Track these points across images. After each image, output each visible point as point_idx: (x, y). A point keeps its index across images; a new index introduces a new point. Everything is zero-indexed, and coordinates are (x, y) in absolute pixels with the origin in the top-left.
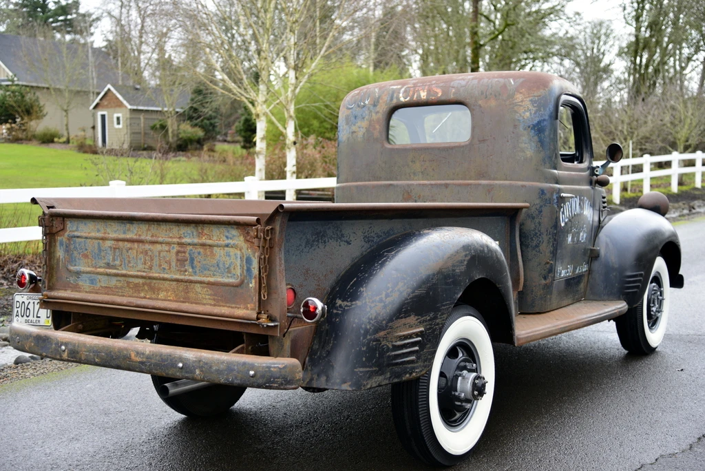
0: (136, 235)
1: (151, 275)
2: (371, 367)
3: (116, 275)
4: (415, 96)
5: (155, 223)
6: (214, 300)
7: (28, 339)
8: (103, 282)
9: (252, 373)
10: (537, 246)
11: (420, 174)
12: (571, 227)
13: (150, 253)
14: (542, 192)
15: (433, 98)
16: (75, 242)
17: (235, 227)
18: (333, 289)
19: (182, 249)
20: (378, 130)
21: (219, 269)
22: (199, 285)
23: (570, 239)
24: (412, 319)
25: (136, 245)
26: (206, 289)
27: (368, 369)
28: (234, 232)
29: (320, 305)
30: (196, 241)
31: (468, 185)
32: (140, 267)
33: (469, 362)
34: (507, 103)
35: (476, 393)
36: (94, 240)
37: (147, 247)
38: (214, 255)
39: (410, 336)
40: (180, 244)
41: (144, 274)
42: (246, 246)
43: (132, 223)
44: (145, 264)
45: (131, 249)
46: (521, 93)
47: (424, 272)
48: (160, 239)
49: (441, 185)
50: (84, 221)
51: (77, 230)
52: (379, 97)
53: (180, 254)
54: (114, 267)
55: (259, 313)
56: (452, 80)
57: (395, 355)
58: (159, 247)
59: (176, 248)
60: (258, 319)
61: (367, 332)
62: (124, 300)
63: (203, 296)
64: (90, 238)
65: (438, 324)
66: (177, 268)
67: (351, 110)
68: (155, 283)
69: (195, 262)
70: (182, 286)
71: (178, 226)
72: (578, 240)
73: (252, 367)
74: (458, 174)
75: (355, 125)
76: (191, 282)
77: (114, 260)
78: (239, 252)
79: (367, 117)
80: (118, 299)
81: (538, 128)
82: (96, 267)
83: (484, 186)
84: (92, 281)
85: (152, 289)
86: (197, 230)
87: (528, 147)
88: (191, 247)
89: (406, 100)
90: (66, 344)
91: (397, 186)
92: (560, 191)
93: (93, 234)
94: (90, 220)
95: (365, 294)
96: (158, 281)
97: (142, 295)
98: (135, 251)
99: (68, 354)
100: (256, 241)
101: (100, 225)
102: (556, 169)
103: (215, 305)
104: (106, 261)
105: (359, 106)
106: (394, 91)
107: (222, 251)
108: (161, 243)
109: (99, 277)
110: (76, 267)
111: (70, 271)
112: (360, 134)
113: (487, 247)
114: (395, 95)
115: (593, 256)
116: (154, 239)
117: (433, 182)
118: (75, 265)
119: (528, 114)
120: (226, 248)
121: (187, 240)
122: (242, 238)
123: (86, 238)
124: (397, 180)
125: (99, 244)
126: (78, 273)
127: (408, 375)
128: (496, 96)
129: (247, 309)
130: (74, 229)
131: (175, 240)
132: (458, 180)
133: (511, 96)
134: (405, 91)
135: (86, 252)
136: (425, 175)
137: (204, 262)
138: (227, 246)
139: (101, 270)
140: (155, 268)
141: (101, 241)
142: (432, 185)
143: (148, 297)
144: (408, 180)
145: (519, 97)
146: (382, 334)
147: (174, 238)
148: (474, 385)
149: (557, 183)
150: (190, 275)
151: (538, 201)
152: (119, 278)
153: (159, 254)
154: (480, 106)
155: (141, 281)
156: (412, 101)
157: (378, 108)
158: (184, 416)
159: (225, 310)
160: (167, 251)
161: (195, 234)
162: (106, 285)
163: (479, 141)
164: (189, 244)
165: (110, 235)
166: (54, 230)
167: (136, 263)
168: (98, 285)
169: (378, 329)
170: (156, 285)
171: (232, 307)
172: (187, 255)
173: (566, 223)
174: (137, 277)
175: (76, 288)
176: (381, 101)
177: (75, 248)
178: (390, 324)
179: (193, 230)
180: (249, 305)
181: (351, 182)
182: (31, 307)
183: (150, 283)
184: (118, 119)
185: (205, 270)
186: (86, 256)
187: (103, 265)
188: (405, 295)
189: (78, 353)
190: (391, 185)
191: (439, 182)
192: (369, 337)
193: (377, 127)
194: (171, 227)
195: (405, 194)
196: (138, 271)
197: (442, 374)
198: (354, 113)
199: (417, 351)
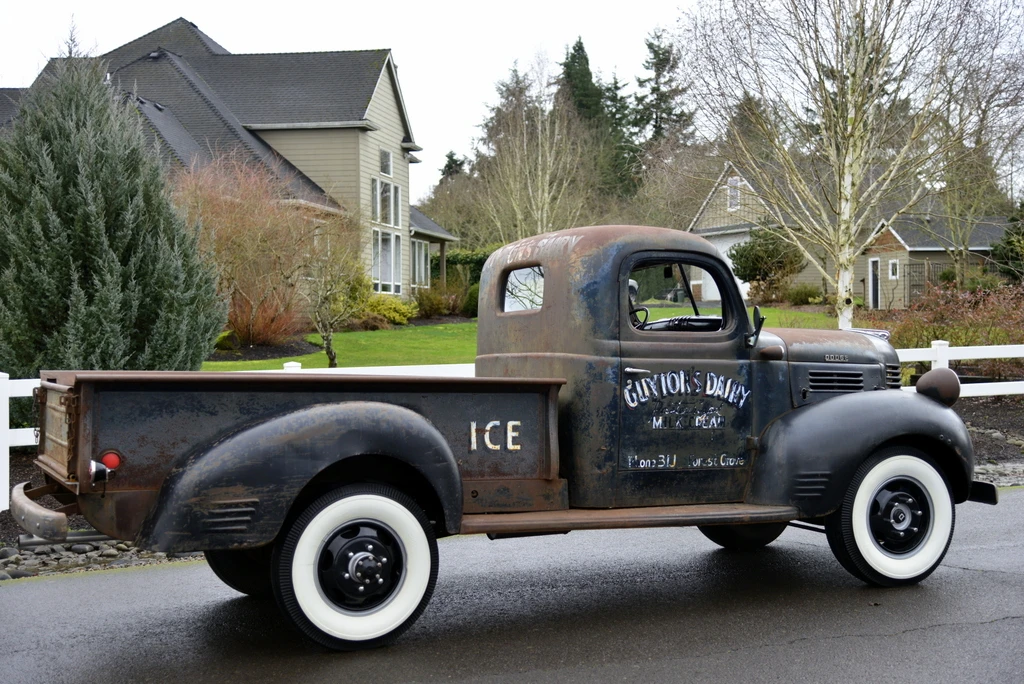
2: (182, 531)
4: (516, 258)
9: (38, 524)
10: (586, 429)
12: (661, 409)
14: (590, 366)
15: (524, 259)
20: (494, 296)
23: (658, 423)
24: (240, 489)
27: (178, 533)
31: (539, 357)
34: (565, 264)
39: (237, 505)
46: (577, 252)
47: (265, 444)
49: (524, 357)
57: (213, 522)
61: (179, 497)
65: (283, 497)
72: (689, 425)
73: (39, 519)
74: (534, 346)
81: (588, 292)
83: (548, 358)
87: (578, 314)
91: (502, 358)
112: (485, 301)
114: (506, 257)
115: (756, 449)
117: (520, 354)
119: (578, 276)
123: (50, 408)
124: (501, 352)
127: (236, 544)
132: (534, 352)
134: (512, 253)
136: (516, 346)
142: (519, 357)
144: (507, 352)
146: (194, 500)
149: (618, 355)
151: (585, 377)
154: (549, 268)
156: (513, 263)
163: (547, 308)
173: (643, 404)
177: (48, 416)
178: (205, 491)
184: (894, 265)
188: (229, 464)
190: (497, 358)
191: (523, 354)
192: (180, 502)
193: (493, 292)
195: (505, 368)
199: (247, 521)
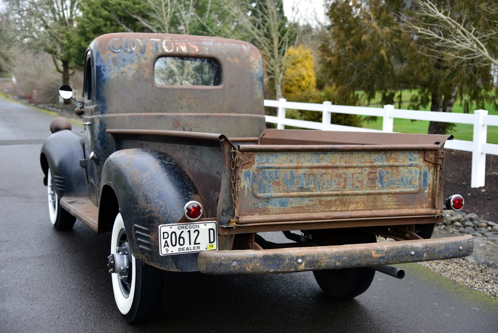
0: (330, 162)
1: (345, 192)
3: (310, 196)
4: (177, 49)
5: (349, 153)
6: (397, 205)
7: (250, 261)
8: (295, 203)
9: (461, 248)
11: (186, 108)
13: (344, 176)
15: (193, 52)
16: (264, 173)
17: (417, 152)
19: (374, 171)
20: (148, 72)
21: (403, 182)
22: (385, 196)
25: (330, 171)
26: (391, 198)
28: (416, 156)
30: (386, 163)
31: (223, 116)
32: (334, 187)
34: (246, 62)
36: (286, 169)
37: (341, 171)
38: (399, 173)
40: (372, 167)
41: (339, 192)
42: (424, 164)
43: (325, 154)
44: (339, 184)
45: (326, 174)
46: (253, 56)
48: (354, 164)
49: (203, 116)
50: (275, 154)
51: (267, 162)
52: (144, 46)
53: (371, 175)
54: (309, 190)
58: (352, 170)
59: (368, 170)
63: (389, 203)
64: (284, 168)
66: (369, 185)
67: (118, 54)
68: (346, 199)
69: (384, 179)
70: (371, 198)
71: (369, 153)
73: (460, 244)
74: (215, 109)
75: (124, 66)
76: (380, 194)
77: (308, 184)
78: (418, 170)
79: (136, 61)
80: (315, 215)
82: (288, 192)
83: (234, 117)
84: (282, 204)
85: (343, 203)
86: (386, 156)
88: (381, 169)
89: (171, 51)
90: (303, 258)
91: (168, 116)
94: (281, 153)
96: (350, 197)
97: (334, 209)
98: (329, 176)
99: (305, 265)
103: (397, 209)
104: (299, 186)
105: (126, 51)
106: (156, 43)
107: (406, 170)
108: (354, 167)
109: (291, 199)
110: (265, 194)
111: (259, 198)
112: (130, 74)
114: (159, 46)
116: (348, 165)
117: (197, 114)
118: (264, 192)
119: (258, 70)
120: (409, 168)
121: (377, 163)
122: (421, 160)
123: (279, 168)
124: (166, 112)
125: (292, 172)
126: (268, 199)
128: (238, 56)
129: (423, 208)
130: (264, 160)
131: (368, 164)
132: (215, 113)
133: (247, 57)
135: (277, 180)
136: (190, 108)
137: (391, 179)
138: (411, 166)
139: (295, 194)
140: (349, 187)
141: (294, 170)
142: (196, 116)
143: (338, 210)
144: (176, 112)
145: (252, 58)
147: (366, 163)
150: (379, 189)
152: (312, 198)
153: (353, 175)
155: (333, 198)
156: (175, 53)
157: (146, 55)
159: (410, 211)
160: (360, 173)
161: (384, 158)
162: (296, 206)
163: (230, 86)
164: (380, 167)
165: (304, 164)
166: (240, 163)
167: (331, 185)
168: (289, 206)
170: (348, 200)
171: (411, 208)
172: (378, 175)
174: (331, 195)
175: (264, 211)
176: (147, 50)
177: (265, 178)
179: (382, 156)
180: (424, 205)
181: (122, 113)
182: (185, 235)
183: (342, 199)
185: (392, 184)
186: (277, 184)
187: (295, 189)
190: (162, 116)
191: (202, 114)
193: (147, 70)
194: (363, 155)
195: (175, 123)
196: (331, 191)
198: (122, 56)
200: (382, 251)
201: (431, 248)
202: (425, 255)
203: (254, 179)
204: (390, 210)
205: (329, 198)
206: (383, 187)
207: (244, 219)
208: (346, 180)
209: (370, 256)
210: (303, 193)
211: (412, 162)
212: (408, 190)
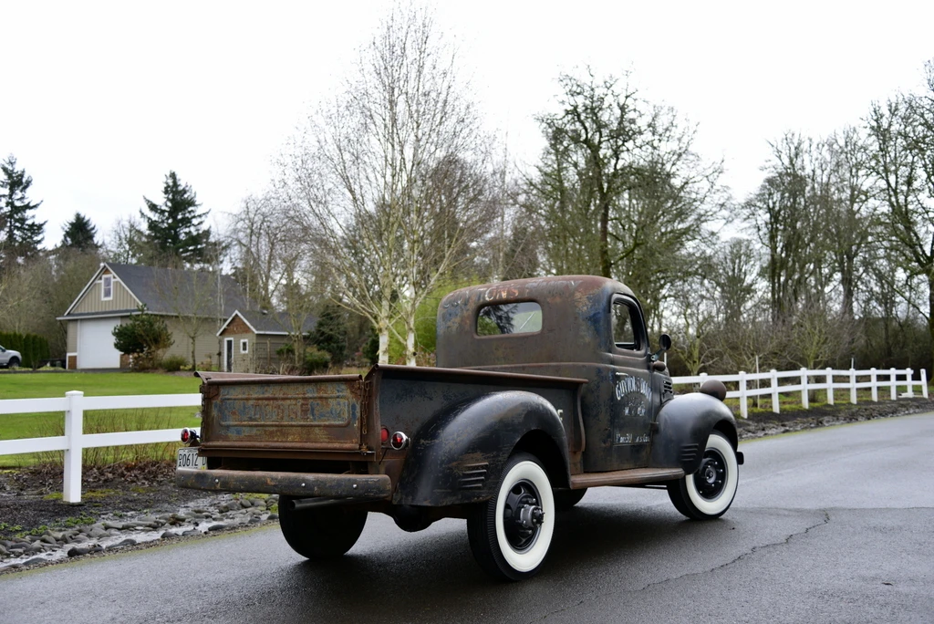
0: (272, 394)
1: (282, 423)
2: (446, 489)
3: (256, 426)
4: (498, 297)
5: (286, 384)
6: (329, 438)
7: (188, 478)
8: (246, 432)
9: (355, 486)
10: (597, 415)
11: (503, 359)
12: (628, 402)
13: (282, 407)
14: (599, 370)
15: (512, 297)
16: (226, 403)
17: (344, 383)
18: (418, 432)
19: (306, 402)
20: (469, 325)
21: (332, 415)
22: (317, 428)
23: (627, 411)
24: (478, 455)
25: (272, 402)
26: (322, 431)
27: (443, 491)
28: (343, 387)
29: (405, 437)
30: (316, 395)
31: (541, 366)
32: (275, 418)
33: (530, 497)
34: (569, 300)
35: (535, 520)
36: (240, 401)
37: (280, 402)
38: (329, 405)
39: (477, 468)
40: (304, 399)
41: (277, 423)
42: (352, 396)
44: (278, 415)
45: (267, 405)
46: (580, 292)
47: (489, 421)
48: (290, 396)
49: (520, 367)
50: (233, 387)
51: (228, 394)
52: (469, 298)
53: (304, 406)
54: (255, 420)
55: (361, 445)
56: (527, 283)
57: (465, 481)
58: (288, 402)
59: (301, 402)
60: (360, 449)
61: (443, 462)
62: (262, 444)
63: (321, 436)
64: (238, 399)
66: (302, 417)
67: (446, 309)
69: (315, 411)
70: (305, 430)
71: (303, 385)
72: (636, 414)
73: (355, 481)
74: (532, 358)
75: (450, 321)
76: (312, 426)
77: (255, 415)
78: (346, 401)
79: (459, 314)
80: (257, 444)
81: (594, 320)
82: (241, 421)
84: (238, 432)
86: (317, 387)
87: (587, 335)
88: (312, 400)
89: (491, 299)
90: (219, 478)
92: (615, 371)
93: (240, 396)
94: (237, 386)
95: (442, 435)
96: (287, 428)
97: (276, 439)
98: (271, 407)
99: (220, 486)
100: (358, 392)
101: (245, 389)
102: (610, 352)
103: (329, 442)
104: (249, 416)
105: (453, 305)
106: (481, 293)
107: (334, 401)
109: (244, 428)
110: (226, 422)
111: (222, 426)
112: (454, 328)
113: (543, 406)
114: (482, 296)
115: (654, 430)
116: (285, 396)
117: (513, 365)
119: (585, 308)
120: (337, 399)
121: (310, 395)
122: (349, 391)
123: (235, 399)
125: (244, 403)
126: (228, 427)
127: (476, 499)
128: (560, 294)
129: (352, 443)
130: (226, 393)
131: (301, 396)
132: (533, 363)
133: (572, 294)
134: (490, 292)
135: (234, 410)
136: (506, 359)
137: (322, 411)
138: (338, 397)
139: (245, 423)
140: (286, 418)
141: (246, 401)
143: (279, 440)
144: (493, 364)
145: (578, 295)
146: (454, 464)
147: (300, 394)
148: (533, 514)
149: (612, 364)
150: (311, 421)
151: (595, 378)
152: (258, 428)
153: (289, 407)
154: (548, 303)
155: (275, 429)
156: (493, 301)
157: (468, 307)
158: (306, 559)
159: (337, 445)
160: (294, 405)
161: (315, 390)
162: (248, 434)
163: (549, 331)
164: (311, 398)
165: (253, 396)
166: (211, 395)
167: (272, 416)
168: (243, 434)
169: (451, 460)
170: (286, 431)
171: (341, 443)
172: (309, 406)
173: (622, 398)
174: (272, 426)
175: (226, 438)
176: (470, 301)
177: (226, 408)
178: (461, 457)
179: (314, 387)
180: (353, 440)
182: (190, 458)
183: (282, 429)
184: (244, 344)
185: (322, 416)
186: (234, 413)
187: (246, 419)
189: (228, 483)
191: (518, 365)
192: (444, 466)
193: (468, 322)
194: (298, 386)
196: (273, 421)
197: (507, 506)
198: (449, 311)
199: (482, 480)
200: (276, 479)
201: (322, 482)
202: (316, 489)
203: (220, 411)
204: (322, 442)
205: (271, 429)
206: (315, 419)
207: (210, 444)
208: (283, 412)
209: (266, 483)
210: (251, 423)
211: (341, 394)
212: (337, 423)
